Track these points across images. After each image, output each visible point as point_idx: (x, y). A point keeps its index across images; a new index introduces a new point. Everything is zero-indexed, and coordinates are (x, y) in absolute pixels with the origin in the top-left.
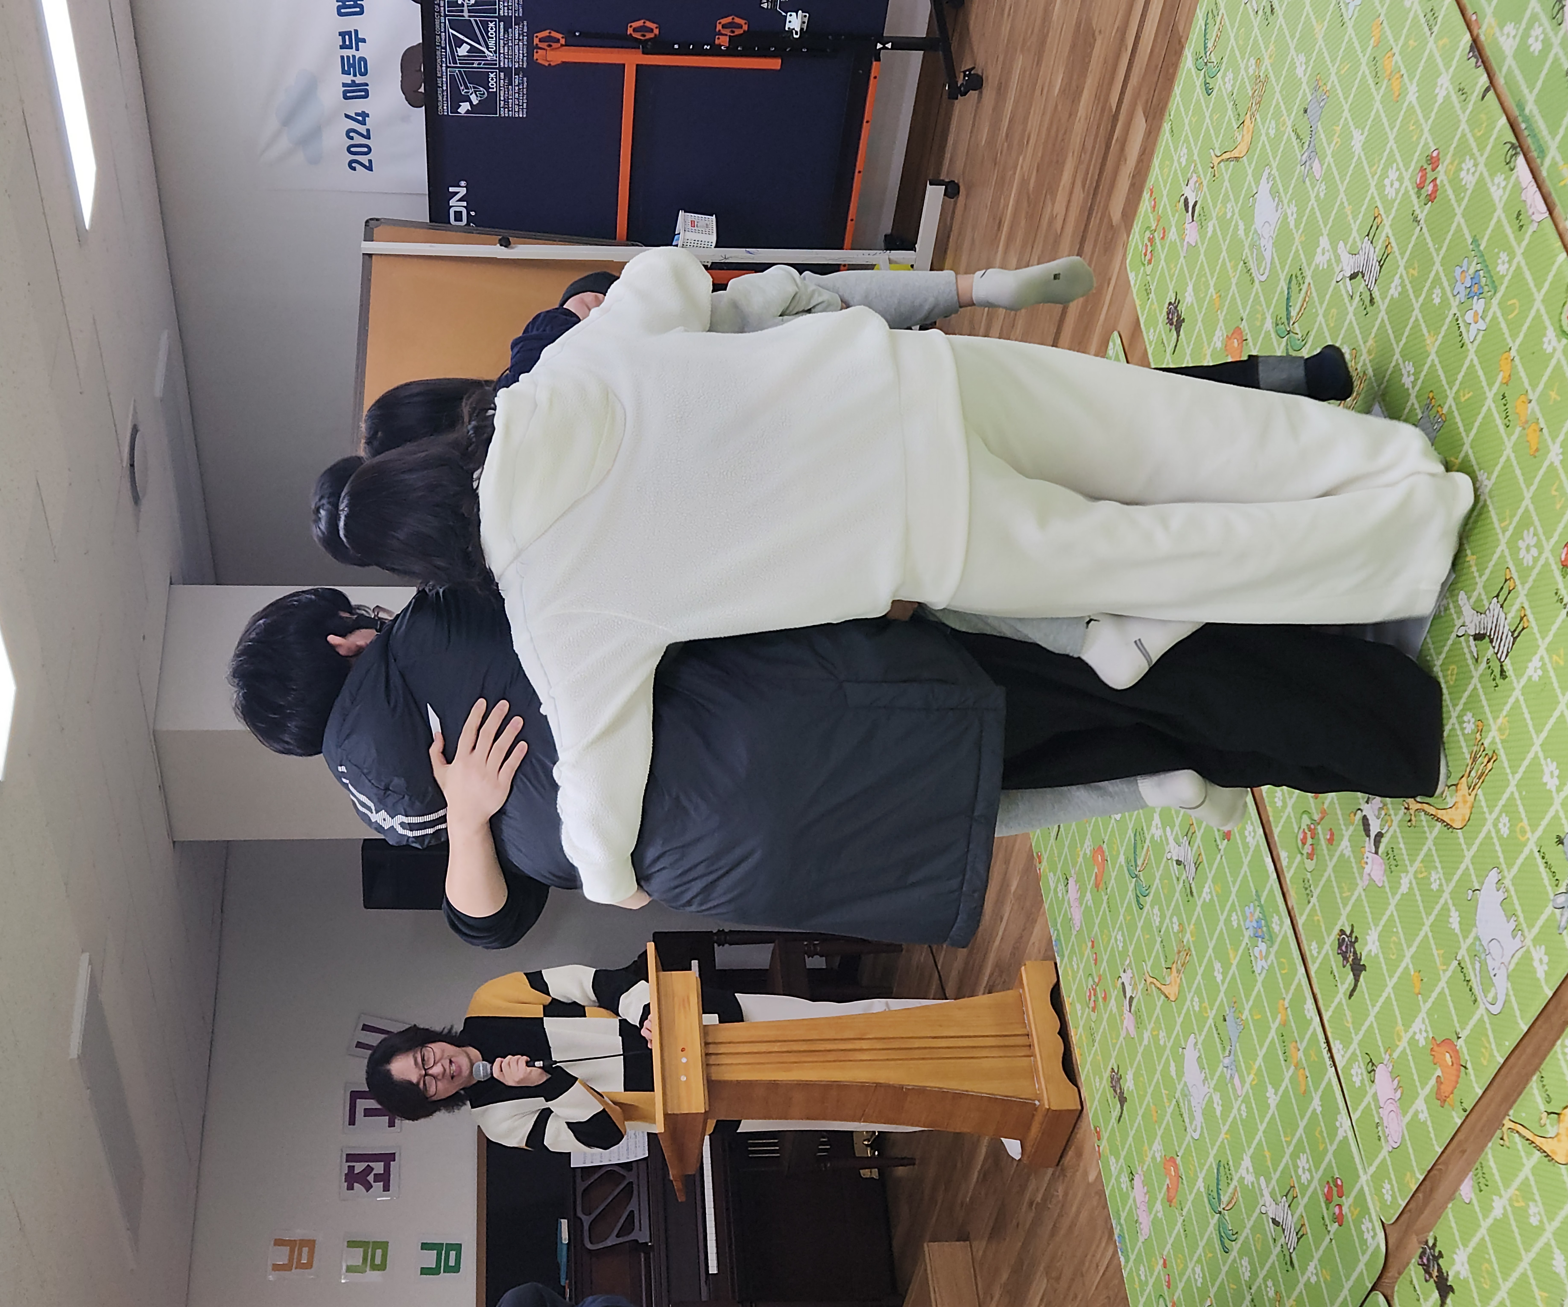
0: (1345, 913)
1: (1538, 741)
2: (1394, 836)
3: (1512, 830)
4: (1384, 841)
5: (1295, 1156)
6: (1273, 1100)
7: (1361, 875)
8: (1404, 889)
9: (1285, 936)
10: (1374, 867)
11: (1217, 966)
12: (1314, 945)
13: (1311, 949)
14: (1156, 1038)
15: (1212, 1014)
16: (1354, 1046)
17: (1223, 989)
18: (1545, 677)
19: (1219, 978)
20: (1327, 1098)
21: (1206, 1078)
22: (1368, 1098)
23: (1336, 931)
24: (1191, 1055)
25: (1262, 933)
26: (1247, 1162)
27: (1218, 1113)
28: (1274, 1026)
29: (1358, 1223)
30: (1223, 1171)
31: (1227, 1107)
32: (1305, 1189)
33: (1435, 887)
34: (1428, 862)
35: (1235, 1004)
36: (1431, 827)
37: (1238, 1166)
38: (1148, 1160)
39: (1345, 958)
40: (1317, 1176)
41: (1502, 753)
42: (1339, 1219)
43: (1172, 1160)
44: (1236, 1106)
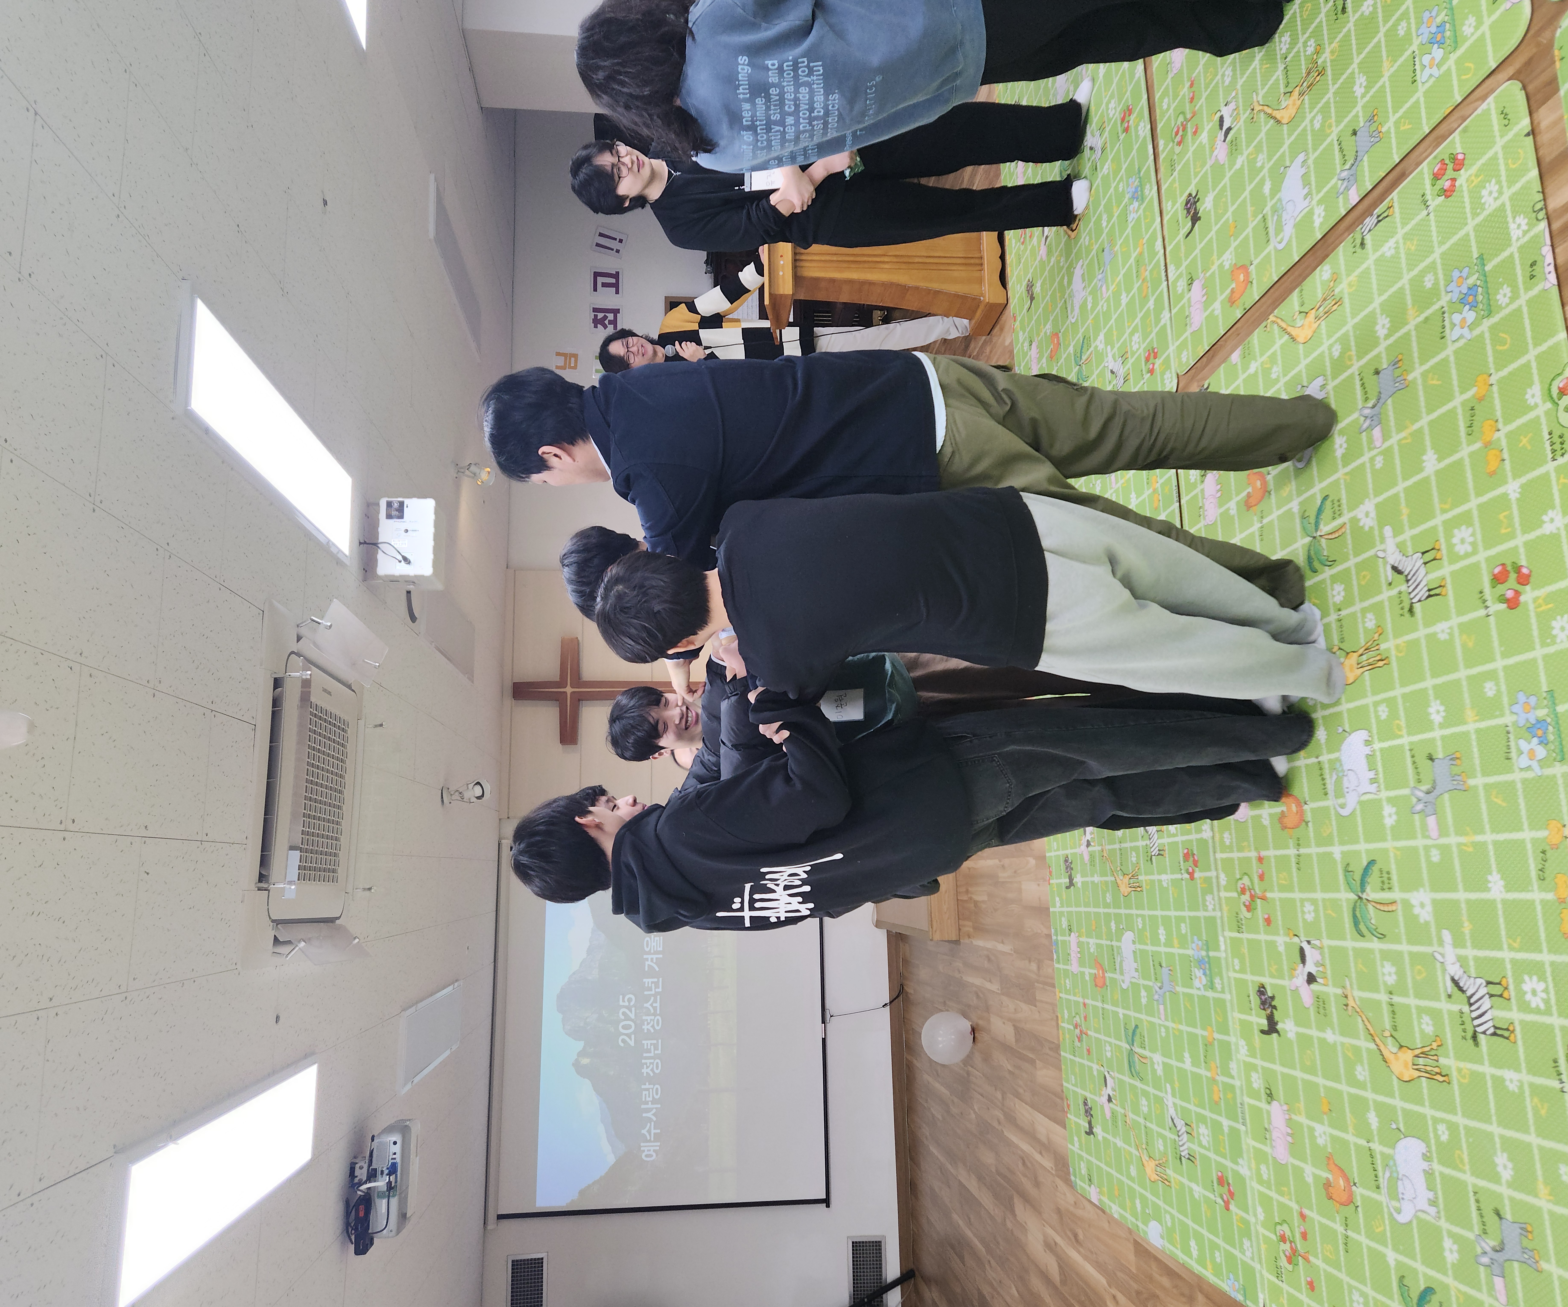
0: (1194, 182)
1: (1358, 60)
2: (1239, 129)
3: (1322, 125)
4: (1232, 133)
6: (1125, 301)
7: (1211, 155)
8: (1238, 166)
9: (1152, 198)
11: (1105, 217)
12: (1170, 203)
13: (1167, 206)
14: (1058, 262)
15: (1095, 247)
16: (1183, 268)
17: (1105, 232)
18: (1374, 12)
19: (1104, 224)
20: (1159, 301)
21: (1085, 286)
22: (1185, 300)
23: (1187, 194)
25: (1137, 196)
27: (1089, 308)
28: (1134, 256)
29: (1163, 373)
30: (1085, 342)
31: (1095, 304)
32: (1134, 355)
33: (1260, 163)
34: (1258, 149)
35: (1112, 241)
36: (1266, 123)
37: (1095, 340)
38: (1042, 334)
39: (1189, 212)
40: (1143, 346)
42: (1151, 371)
43: (1057, 335)
44: (1101, 304)
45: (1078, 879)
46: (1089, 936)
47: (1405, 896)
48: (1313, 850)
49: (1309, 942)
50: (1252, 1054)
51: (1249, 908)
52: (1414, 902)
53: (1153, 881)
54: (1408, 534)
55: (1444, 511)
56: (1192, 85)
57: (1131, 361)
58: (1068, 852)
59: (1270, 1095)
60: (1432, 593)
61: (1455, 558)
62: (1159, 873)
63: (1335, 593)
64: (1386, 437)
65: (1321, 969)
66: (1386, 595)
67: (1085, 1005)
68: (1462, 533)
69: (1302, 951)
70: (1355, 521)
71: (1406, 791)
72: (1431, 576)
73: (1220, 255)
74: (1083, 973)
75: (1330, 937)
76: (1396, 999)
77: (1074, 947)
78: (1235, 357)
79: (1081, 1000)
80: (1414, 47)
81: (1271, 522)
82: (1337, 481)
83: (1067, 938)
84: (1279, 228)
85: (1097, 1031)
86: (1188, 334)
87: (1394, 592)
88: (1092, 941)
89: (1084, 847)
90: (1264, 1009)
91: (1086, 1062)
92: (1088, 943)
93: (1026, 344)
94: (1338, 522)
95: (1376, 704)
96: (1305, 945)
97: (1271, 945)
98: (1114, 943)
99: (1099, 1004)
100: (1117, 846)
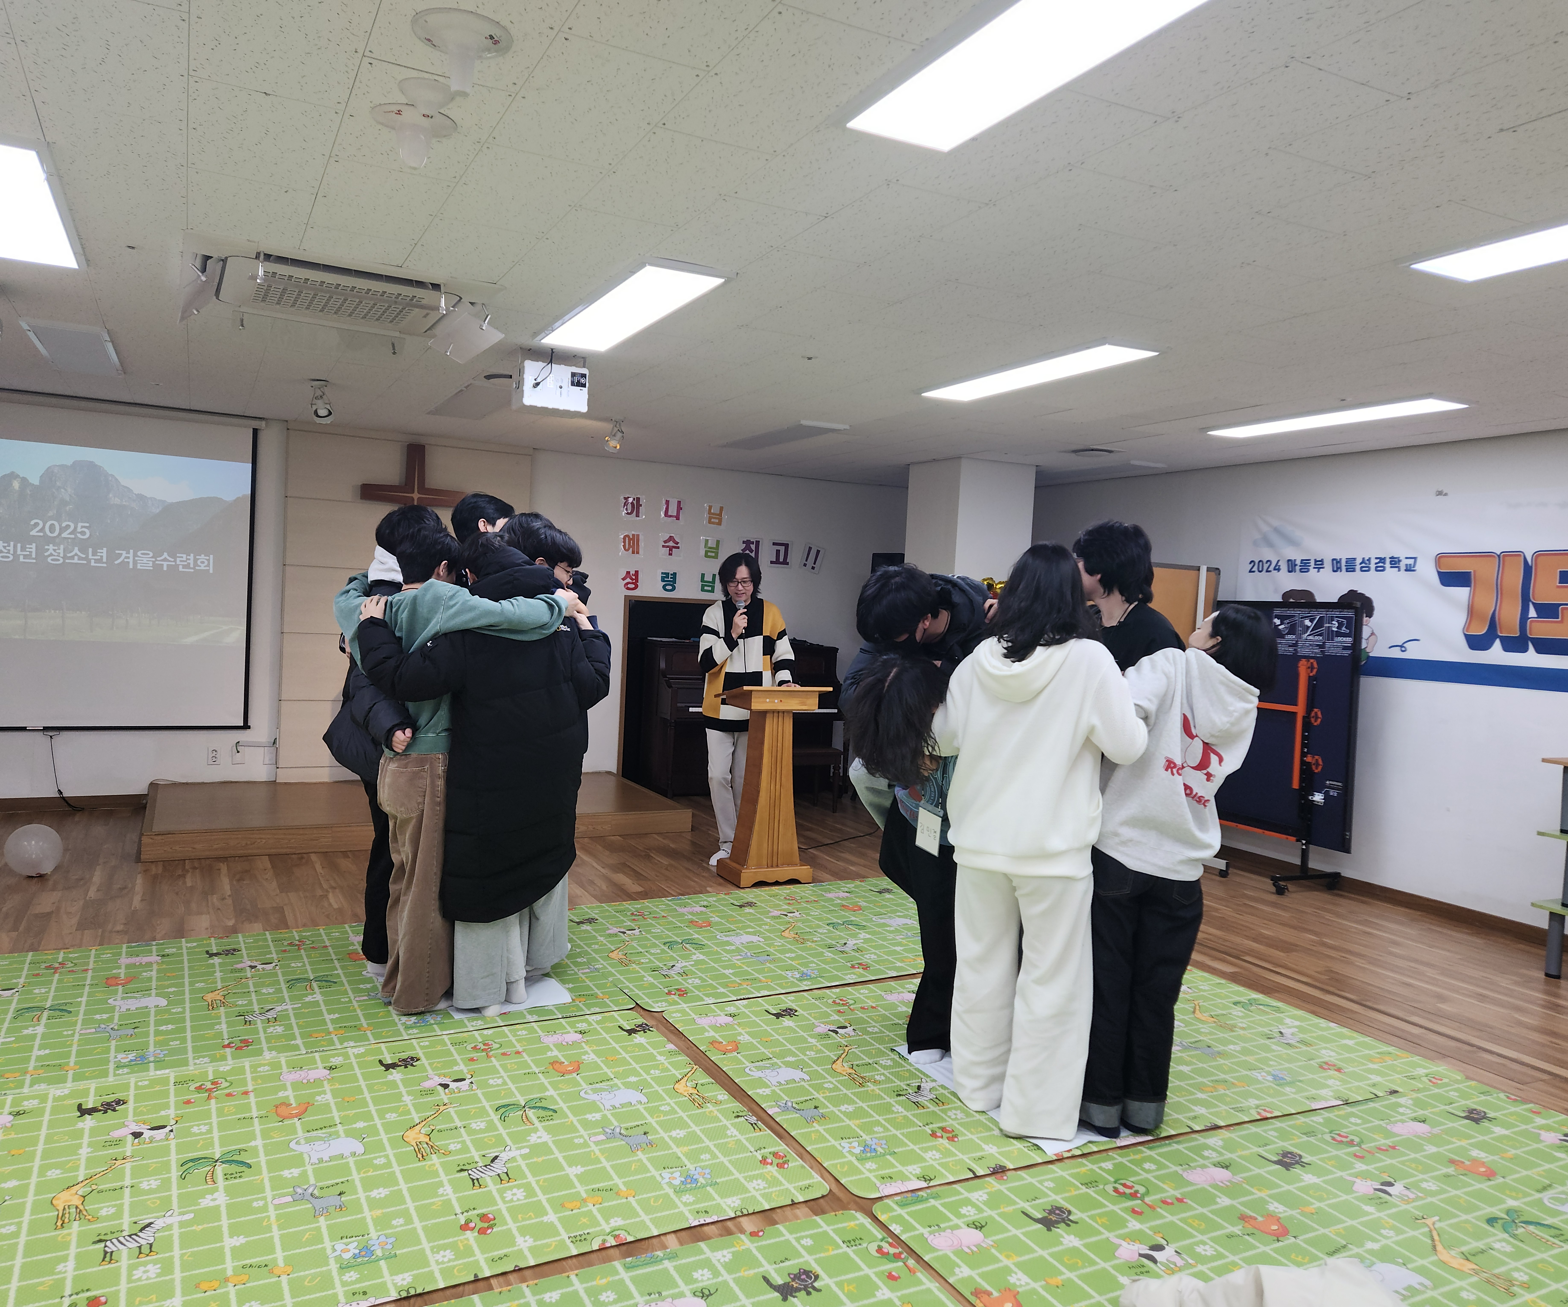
0: (805, 1013)
1: (864, 1105)
2: (835, 1039)
3: (825, 1088)
4: (834, 1034)
5: (700, 978)
6: (727, 972)
7: (821, 1022)
8: (810, 1039)
9: (801, 986)
10: (823, 1029)
11: (793, 955)
13: (791, 997)
14: (766, 924)
15: (771, 950)
16: (744, 1010)
17: (781, 956)
18: (893, 1112)
19: (787, 955)
20: (723, 995)
21: (743, 943)
22: (719, 1012)
23: (797, 1008)
25: (804, 976)
26: (702, 957)
27: (725, 947)
29: (666, 1001)
31: (727, 951)
32: (685, 980)
33: (808, 1053)
34: (819, 1051)
37: (700, 953)
38: (711, 914)
39: (784, 1011)
41: (863, 1089)
42: (669, 993)
43: (709, 925)
45: (216, 960)
46: (158, 971)
47: (221, 1188)
48: (257, 1126)
49: (172, 1131)
50: (55, 1099)
51: (199, 1088)
52: (216, 1195)
53: (219, 1018)
54: (522, 1164)
55: (538, 1182)
56: (873, 1007)
57: (680, 979)
58: (244, 952)
59: (18, 1114)
60: (475, 1181)
61: (501, 1192)
62: (227, 1022)
63: (479, 1123)
64: (597, 1143)
65: (147, 1140)
66: (476, 1155)
67: (86, 970)
68: (520, 1194)
69: (164, 1127)
70: (536, 1130)
71: (312, 1181)
72: (488, 1180)
73: (748, 1033)
74: (119, 968)
75: (177, 1145)
76: (127, 1191)
77: (145, 960)
78: (671, 1046)
79: (91, 966)
80: (864, 1137)
81: (540, 1079)
82: (567, 1117)
83: (154, 953)
84: (759, 1069)
85: (60, 981)
86: (694, 1016)
87: (477, 1159)
88: (154, 974)
89: (249, 963)
90: (102, 1105)
91: (25, 972)
92: (151, 971)
93: (705, 903)
94: (535, 1121)
95: (387, 1157)
96: (168, 1128)
97: (166, 1106)
98: (154, 992)
99: (88, 982)
100: (252, 989)
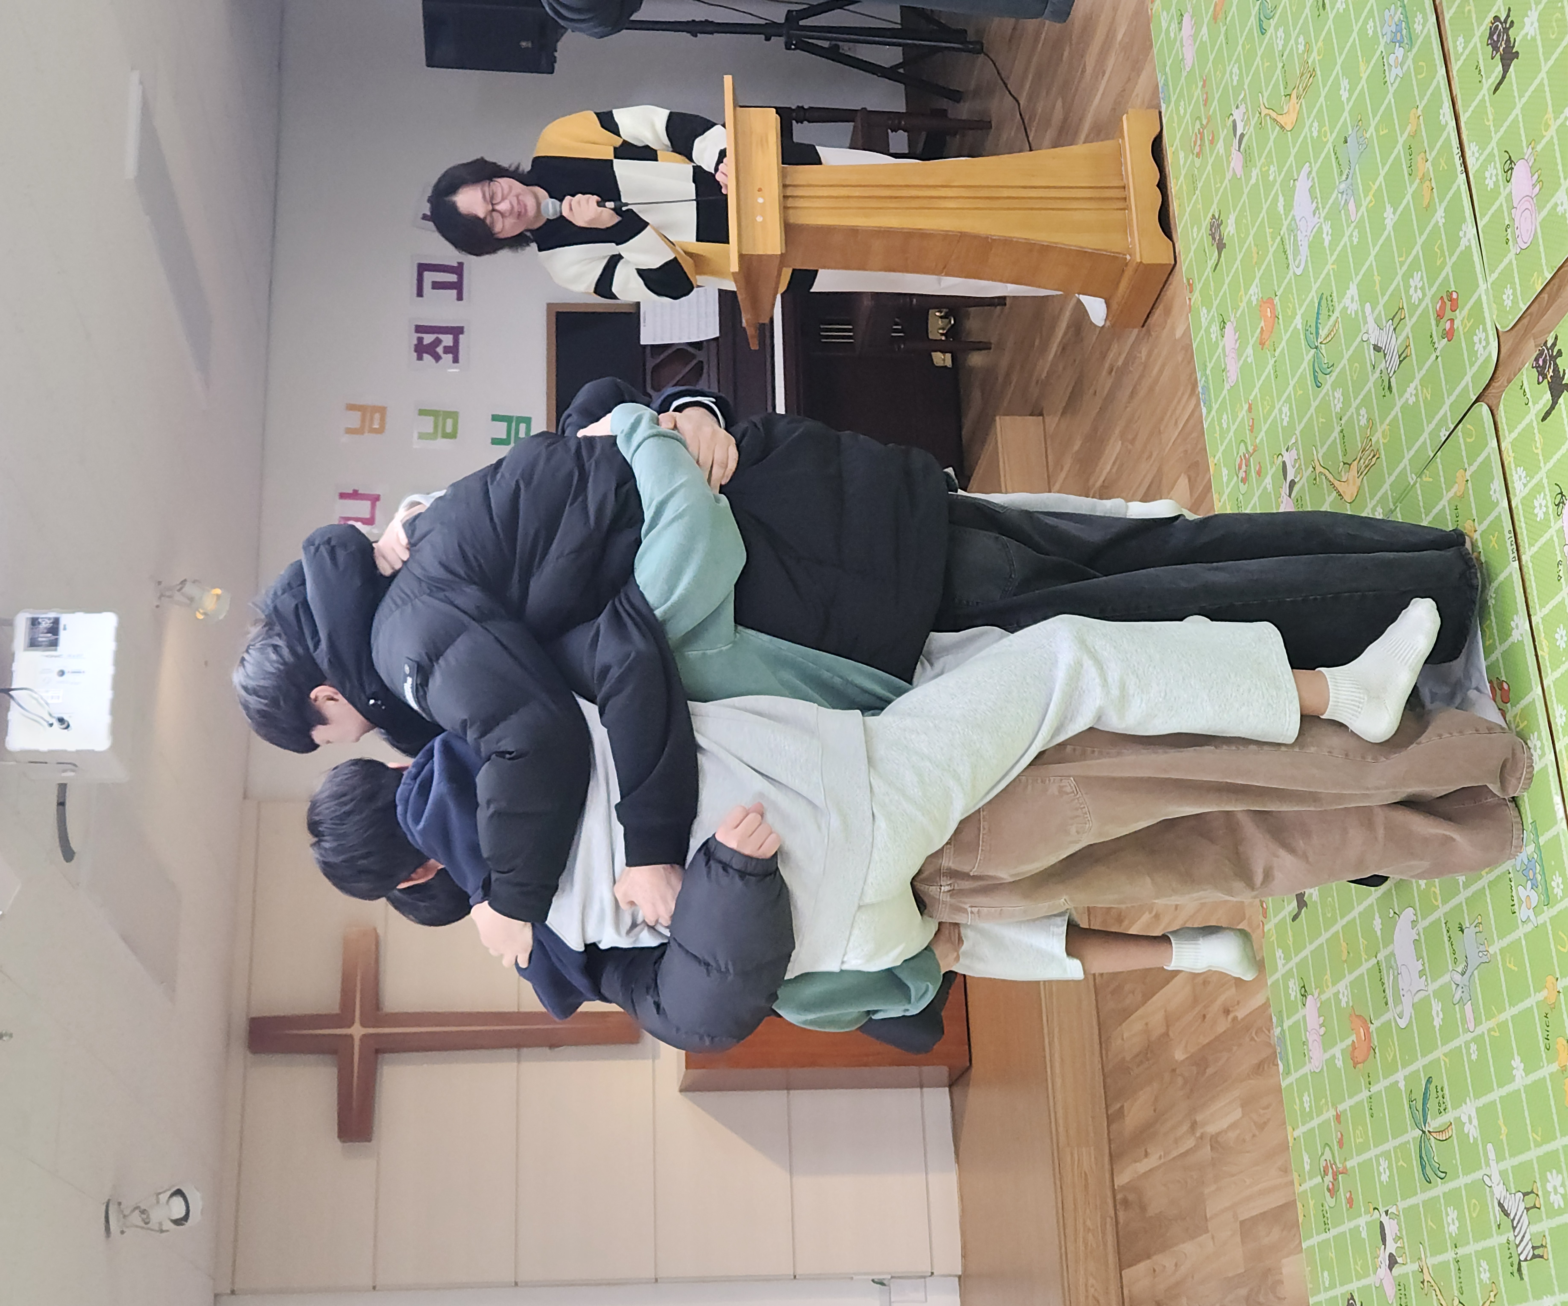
5: (1407, 276)
6: (1391, 222)
9: (1428, 36)
11: (1344, 83)
12: (1461, 39)
13: (1456, 45)
14: (1265, 175)
15: (1331, 138)
16: (1494, 145)
17: (1347, 108)
19: (1345, 95)
20: (1452, 209)
21: (1317, 208)
22: (1501, 200)
24: (1302, 186)
25: (1401, 37)
26: (1352, 291)
27: (1326, 243)
28: (1402, 140)
29: (1470, 335)
31: (1337, 235)
32: (1414, 309)
35: (1359, 123)
37: (1341, 297)
38: (1243, 305)
40: (1430, 294)
42: (1449, 334)
43: (1270, 301)
44: (1347, 234)
57: (1410, 323)
93: (1216, 327)
